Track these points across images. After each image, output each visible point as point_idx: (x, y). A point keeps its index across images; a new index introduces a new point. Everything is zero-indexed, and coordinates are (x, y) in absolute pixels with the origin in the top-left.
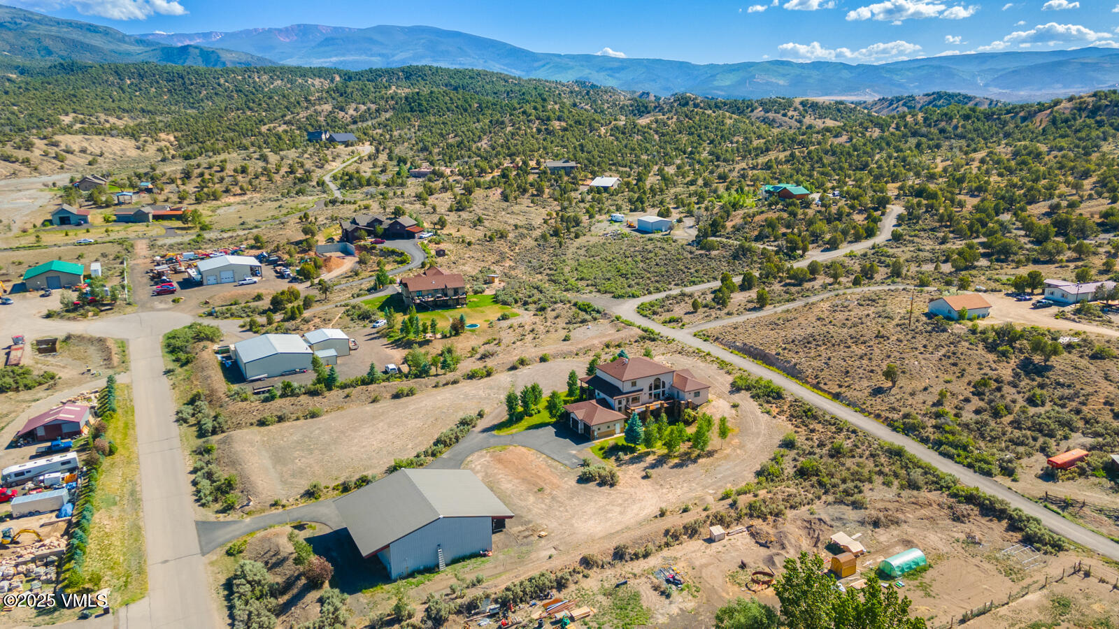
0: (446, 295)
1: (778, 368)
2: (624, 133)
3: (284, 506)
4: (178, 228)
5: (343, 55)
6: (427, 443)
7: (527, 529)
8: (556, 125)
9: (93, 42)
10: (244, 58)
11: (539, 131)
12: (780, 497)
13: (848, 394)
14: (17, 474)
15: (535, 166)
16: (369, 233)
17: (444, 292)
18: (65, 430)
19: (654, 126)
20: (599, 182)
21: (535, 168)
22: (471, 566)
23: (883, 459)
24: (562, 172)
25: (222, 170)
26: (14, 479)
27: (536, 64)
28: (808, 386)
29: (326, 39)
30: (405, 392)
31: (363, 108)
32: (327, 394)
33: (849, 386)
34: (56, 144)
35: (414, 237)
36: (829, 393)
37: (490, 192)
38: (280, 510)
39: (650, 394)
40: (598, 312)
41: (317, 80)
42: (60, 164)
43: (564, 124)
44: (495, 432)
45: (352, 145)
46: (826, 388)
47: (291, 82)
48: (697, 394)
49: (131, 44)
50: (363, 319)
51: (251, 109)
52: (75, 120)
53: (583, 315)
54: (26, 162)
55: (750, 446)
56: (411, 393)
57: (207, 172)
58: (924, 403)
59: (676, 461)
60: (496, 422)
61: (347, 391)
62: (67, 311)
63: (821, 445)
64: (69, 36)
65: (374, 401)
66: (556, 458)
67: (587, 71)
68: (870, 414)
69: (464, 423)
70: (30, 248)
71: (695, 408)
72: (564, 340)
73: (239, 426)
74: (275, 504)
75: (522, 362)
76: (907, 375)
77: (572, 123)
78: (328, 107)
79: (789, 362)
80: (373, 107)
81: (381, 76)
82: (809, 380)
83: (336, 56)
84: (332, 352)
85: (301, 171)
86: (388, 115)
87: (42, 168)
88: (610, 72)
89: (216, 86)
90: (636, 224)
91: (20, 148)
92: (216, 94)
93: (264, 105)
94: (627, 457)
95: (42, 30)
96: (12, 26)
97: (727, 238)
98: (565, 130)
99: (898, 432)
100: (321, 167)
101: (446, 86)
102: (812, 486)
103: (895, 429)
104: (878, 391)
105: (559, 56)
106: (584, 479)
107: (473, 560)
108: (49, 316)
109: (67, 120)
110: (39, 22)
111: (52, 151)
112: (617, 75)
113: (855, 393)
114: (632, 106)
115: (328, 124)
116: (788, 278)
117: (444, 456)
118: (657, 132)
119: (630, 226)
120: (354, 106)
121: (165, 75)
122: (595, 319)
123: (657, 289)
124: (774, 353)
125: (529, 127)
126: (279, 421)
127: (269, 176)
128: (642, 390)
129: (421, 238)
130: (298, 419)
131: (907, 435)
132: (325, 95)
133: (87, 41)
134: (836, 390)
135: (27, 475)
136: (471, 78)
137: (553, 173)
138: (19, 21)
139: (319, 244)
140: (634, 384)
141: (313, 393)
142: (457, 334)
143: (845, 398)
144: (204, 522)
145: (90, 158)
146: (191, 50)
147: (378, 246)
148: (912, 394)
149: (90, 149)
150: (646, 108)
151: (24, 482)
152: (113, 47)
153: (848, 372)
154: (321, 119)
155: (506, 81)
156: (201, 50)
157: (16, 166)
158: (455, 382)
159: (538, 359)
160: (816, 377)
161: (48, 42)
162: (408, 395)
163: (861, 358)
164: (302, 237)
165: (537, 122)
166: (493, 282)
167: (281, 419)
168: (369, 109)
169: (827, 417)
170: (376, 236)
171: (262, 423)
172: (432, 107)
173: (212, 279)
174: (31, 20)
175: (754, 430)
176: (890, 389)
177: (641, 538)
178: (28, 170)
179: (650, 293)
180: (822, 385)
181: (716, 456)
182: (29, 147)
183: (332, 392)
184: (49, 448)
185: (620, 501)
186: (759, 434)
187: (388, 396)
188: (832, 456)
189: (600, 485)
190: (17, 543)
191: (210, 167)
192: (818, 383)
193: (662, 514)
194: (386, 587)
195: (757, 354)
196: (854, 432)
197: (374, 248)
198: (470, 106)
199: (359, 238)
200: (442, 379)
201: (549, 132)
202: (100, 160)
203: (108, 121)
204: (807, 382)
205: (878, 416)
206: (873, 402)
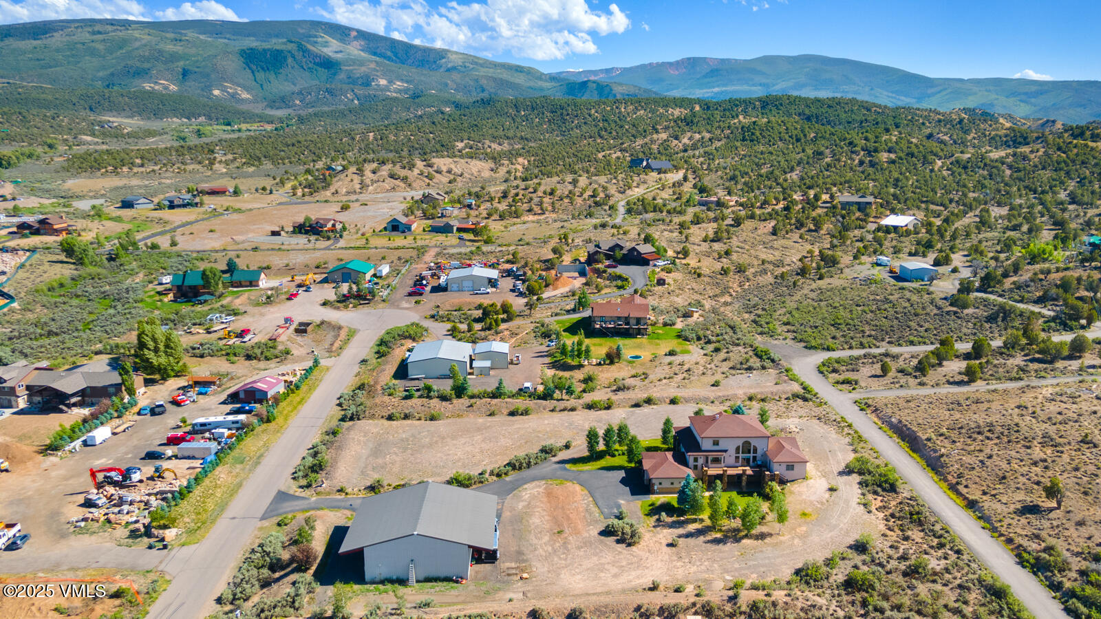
0: (627, 324)
1: (922, 456)
2: (965, 168)
3: (347, 494)
4: (470, 240)
5: (725, 85)
6: (500, 462)
7: (518, 567)
8: (884, 156)
9: (517, 81)
10: (632, 90)
11: (861, 163)
12: (799, 605)
13: (988, 504)
14: (203, 425)
15: (828, 200)
16: (608, 257)
17: (627, 320)
18: (258, 396)
19: (1010, 159)
20: (891, 220)
21: (827, 202)
22: (437, 589)
23: (974, 596)
24: (854, 208)
25: (535, 191)
26: (199, 428)
27: (930, 91)
28: (944, 485)
29: (712, 71)
30: (520, 411)
31: (697, 136)
32: (455, 401)
33: (994, 496)
34: (430, 166)
35: (648, 264)
36: (965, 498)
37: (762, 224)
38: (343, 496)
39: (737, 458)
40: (773, 361)
41: (678, 109)
42: (427, 181)
43: (893, 156)
44: (568, 466)
45: (665, 172)
46: (964, 491)
47: (653, 111)
48: (790, 467)
49: (546, 81)
50: (545, 337)
51: (601, 137)
52: (466, 147)
53: (755, 362)
54: (405, 179)
55: (815, 538)
56: (526, 412)
57: (522, 192)
58: (1089, 538)
59: (719, 535)
60: (576, 456)
61: (473, 401)
62: (338, 302)
63: (904, 558)
64: (500, 76)
65: (492, 414)
66: (600, 504)
67: (993, 96)
68: (1001, 535)
69: (545, 451)
70: (359, 248)
71: (782, 482)
72: (713, 385)
73: (372, 417)
74: (341, 490)
75: (649, 401)
76: (1090, 498)
77: (902, 155)
78: (664, 136)
79: (935, 451)
80: (708, 135)
81: (737, 106)
82: (950, 477)
83: (718, 86)
84: (487, 364)
85: (602, 195)
86: (719, 144)
87: (414, 185)
88: (1023, 97)
89: (587, 116)
90: (897, 270)
91: (404, 168)
92: (585, 123)
93: (614, 133)
94: (670, 520)
95: (483, 72)
96: (463, 69)
97: (1000, 296)
98: (893, 162)
99: (1024, 567)
100: (623, 192)
101: (800, 114)
102: (853, 603)
103: (1022, 562)
104: (1031, 510)
105: (961, 80)
106: (607, 532)
107: (445, 583)
108: (324, 304)
109: (460, 145)
110: (482, 66)
111: (426, 171)
112: (1033, 100)
113: (999, 507)
114: (1006, 136)
115: (659, 152)
116: (1039, 352)
117: (508, 479)
118: (1010, 167)
119: (891, 272)
120: (689, 134)
121: (550, 107)
122: (764, 368)
123: (861, 344)
124: (924, 437)
125: (851, 159)
126: (404, 419)
127: (571, 199)
128: (726, 451)
129: (655, 265)
130: (420, 419)
131: (1035, 573)
132: (672, 124)
133: (512, 80)
134: (975, 495)
135: (208, 427)
136: (830, 107)
137: (843, 209)
138: (467, 64)
139: (564, 263)
140: (716, 443)
141: (443, 398)
142: (612, 363)
143: (980, 510)
144: (283, 493)
145: (452, 177)
146: (590, 85)
147: (609, 270)
148: (1081, 523)
149: (455, 170)
150: (1025, 138)
151: (202, 432)
152: (532, 84)
153: (1004, 478)
154: (655, 147)
155: (868, 110)
156: (598, 84)
157: (397, 182)
158: (573, 409)
159: (668, 401)
160: (960, 475)
161: (484, 82)
162: (522, 414)
163: (1035, 464)
164: (551, 256)
165: (862, 153)
166: (692, 316)
167: (406, 417)
168: (703, 138)
169: (937, 528)
170: (615, 260)
171: (390, 418)
172: (764, 137)
173: (455, 287)
174: (476, 63)
175: (834, 522)
176: (1051, 510)
177: (606, 606)
178: (403, 185)
179: (851, 348)
180: (960, 488)
181: (768, 540)
182: (412, 166)
183: (461, 401)
184: (239, 408)
185: (624, 563)
186: (835, 526)
187: (506, 412)
188: (905, 574)
189: (618, 542)
190: (163, 478)
191: (526, 189)
192: (958, 483)
193: (654, 588)
194: (356, 587)
195: (908, 436)
196: (958, 552)
197: (605, 272)
198: (805, 136)
199: (598, 262)
200: (562, 405)
201: (872, 164)
202: (459, 179)
203: (490, 147)
204: (945, 480)
205: (1010, 541)
206: (1014, 522)
